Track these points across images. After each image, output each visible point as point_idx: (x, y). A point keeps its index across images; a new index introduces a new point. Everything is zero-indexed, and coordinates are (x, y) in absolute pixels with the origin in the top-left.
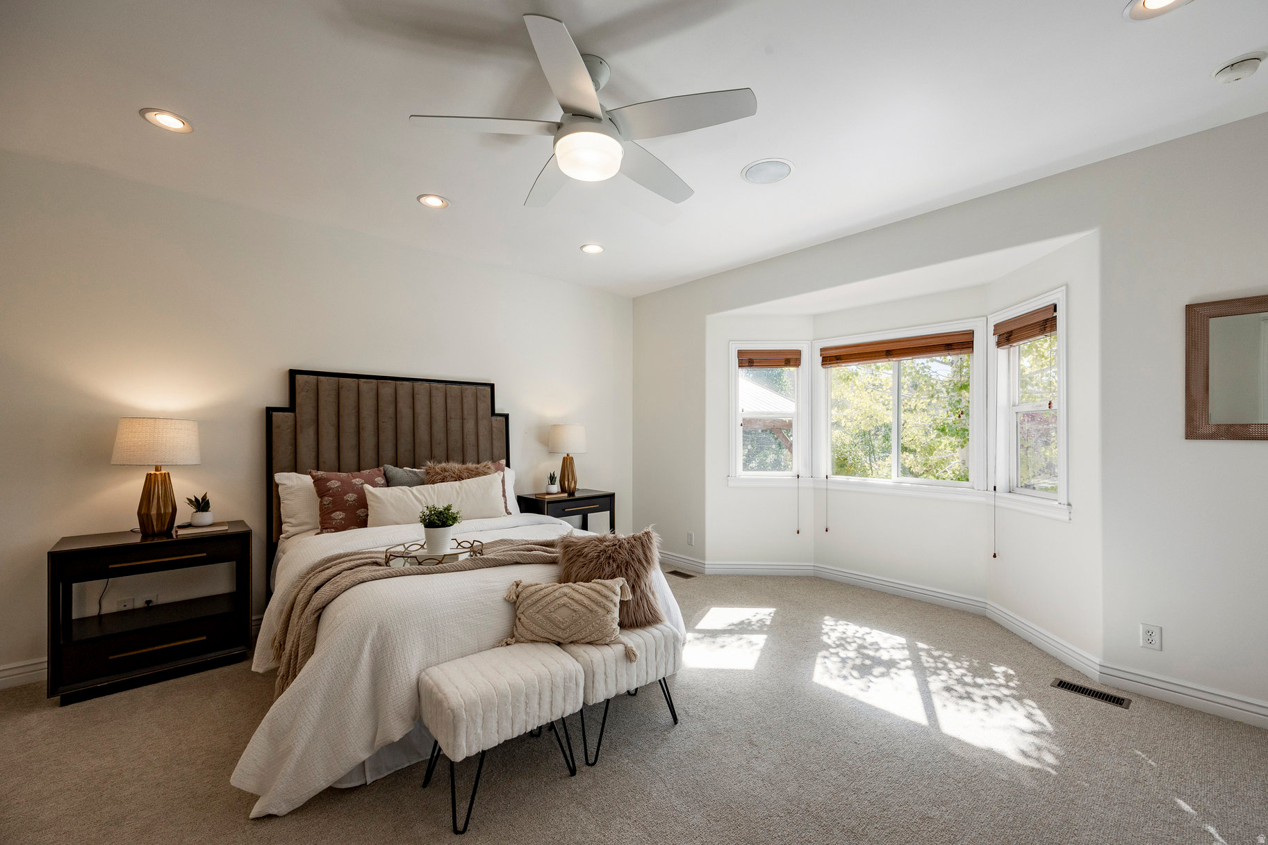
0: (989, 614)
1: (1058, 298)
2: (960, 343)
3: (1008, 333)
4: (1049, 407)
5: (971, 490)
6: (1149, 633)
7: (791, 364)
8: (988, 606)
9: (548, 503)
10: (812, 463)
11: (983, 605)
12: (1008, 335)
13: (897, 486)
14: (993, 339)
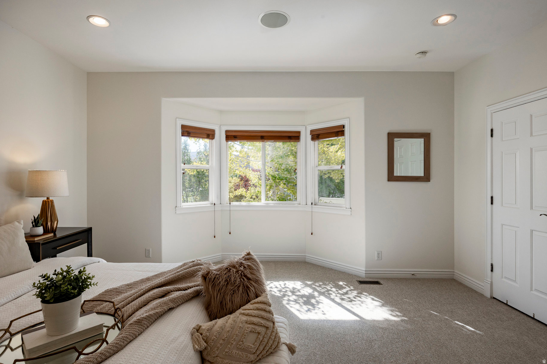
0: (307, 260)
1: (345, 123)
2: (294, 137)
3: (317, 134)
4: (341, 168)
5: (299, 205)
6: (378, 254)
7: (210, 137)
8: (307, 257)
9: (42, 244)
10: (220, 196)
11: (304, 257)
12: (317, 135)
13: (267, 206)
14: (309, 137)
